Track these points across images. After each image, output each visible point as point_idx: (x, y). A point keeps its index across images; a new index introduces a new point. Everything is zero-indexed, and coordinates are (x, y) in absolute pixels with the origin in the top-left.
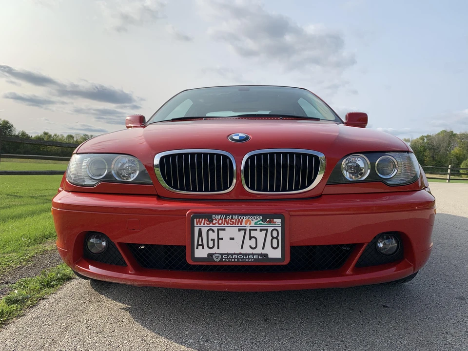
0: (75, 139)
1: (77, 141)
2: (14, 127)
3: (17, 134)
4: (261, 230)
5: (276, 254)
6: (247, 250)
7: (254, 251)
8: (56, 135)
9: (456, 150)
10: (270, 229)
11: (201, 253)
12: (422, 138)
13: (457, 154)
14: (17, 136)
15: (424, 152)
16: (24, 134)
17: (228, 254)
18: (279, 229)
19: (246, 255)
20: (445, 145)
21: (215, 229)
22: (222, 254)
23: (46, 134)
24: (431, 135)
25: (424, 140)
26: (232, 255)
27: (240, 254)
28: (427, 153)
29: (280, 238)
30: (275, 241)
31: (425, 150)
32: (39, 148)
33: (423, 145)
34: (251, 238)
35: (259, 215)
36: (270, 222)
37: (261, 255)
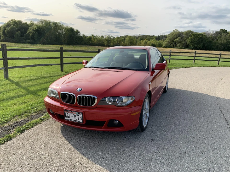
0: (104, 38)
1: (105, 38)
2: (80, 32)
3: (81, 36)
4: (78, 115)
5: (81, 121)
6: (75, 119)
7: (77, 120)
8: (96, 36)
10: (80, 116)
11: (66, 118)
14: (81, 37)
16: (84, 36)
17: (71, 120)
18: (82, 116)
19: (75, 120)
21: (69, 114)
22: (70, 120)
23: (92, 35)
26: (72, 120)
27: (74, 120)
29: (82, 118)
30: (81, 118)
32: (90, 42)
34: (76, 117)
35: (77, 112)
36: (79, 114)
37: (78, 121)
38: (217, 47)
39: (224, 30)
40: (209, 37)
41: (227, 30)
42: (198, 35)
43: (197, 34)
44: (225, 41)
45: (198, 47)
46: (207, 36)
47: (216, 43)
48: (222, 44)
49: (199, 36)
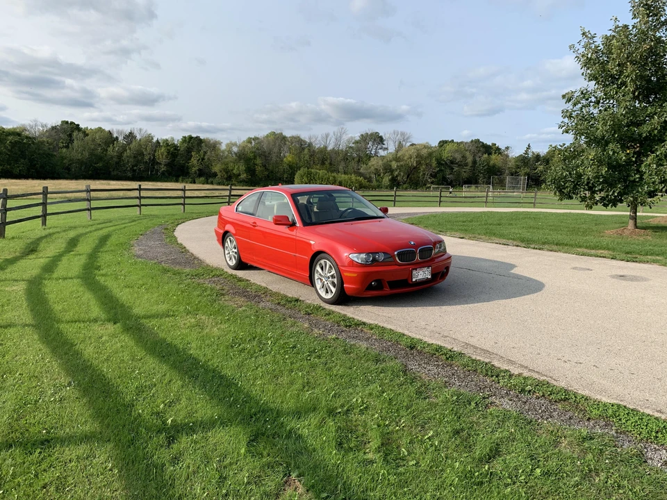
4: (427, 271)
5: (430, 277)
9: (288, 158)
11: (414, 280)
12: (249, 140)
13: (290, 162)
15: (255, 159)
19: (424, 278)
20: (276, 150)
21: (417, 272)
22: (419, 279)
24: (259, 137)
25: (251, 143)
28: (259, 161)
29: (431, 272)
31: (255, 158)
33: (254, 150)
34: (425, 273)
36: (428, 268)
37: (427, 278)
38: (68, 169)
39: (72, 123)
40: (42, 143)
41: (78, 125)
42: (7, 136)
43: (4, 132)
44: (86, 154)
45: (16, 171)
46: (34, 138)
47: (63, 158)
48: (81, 162)
49: (10, 138)
